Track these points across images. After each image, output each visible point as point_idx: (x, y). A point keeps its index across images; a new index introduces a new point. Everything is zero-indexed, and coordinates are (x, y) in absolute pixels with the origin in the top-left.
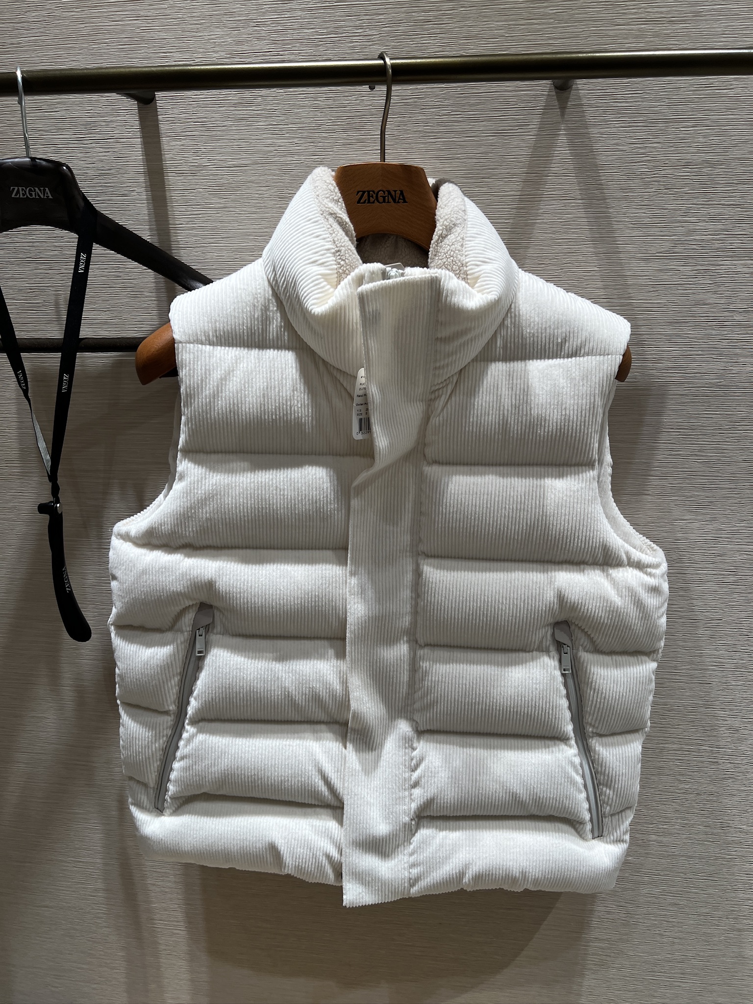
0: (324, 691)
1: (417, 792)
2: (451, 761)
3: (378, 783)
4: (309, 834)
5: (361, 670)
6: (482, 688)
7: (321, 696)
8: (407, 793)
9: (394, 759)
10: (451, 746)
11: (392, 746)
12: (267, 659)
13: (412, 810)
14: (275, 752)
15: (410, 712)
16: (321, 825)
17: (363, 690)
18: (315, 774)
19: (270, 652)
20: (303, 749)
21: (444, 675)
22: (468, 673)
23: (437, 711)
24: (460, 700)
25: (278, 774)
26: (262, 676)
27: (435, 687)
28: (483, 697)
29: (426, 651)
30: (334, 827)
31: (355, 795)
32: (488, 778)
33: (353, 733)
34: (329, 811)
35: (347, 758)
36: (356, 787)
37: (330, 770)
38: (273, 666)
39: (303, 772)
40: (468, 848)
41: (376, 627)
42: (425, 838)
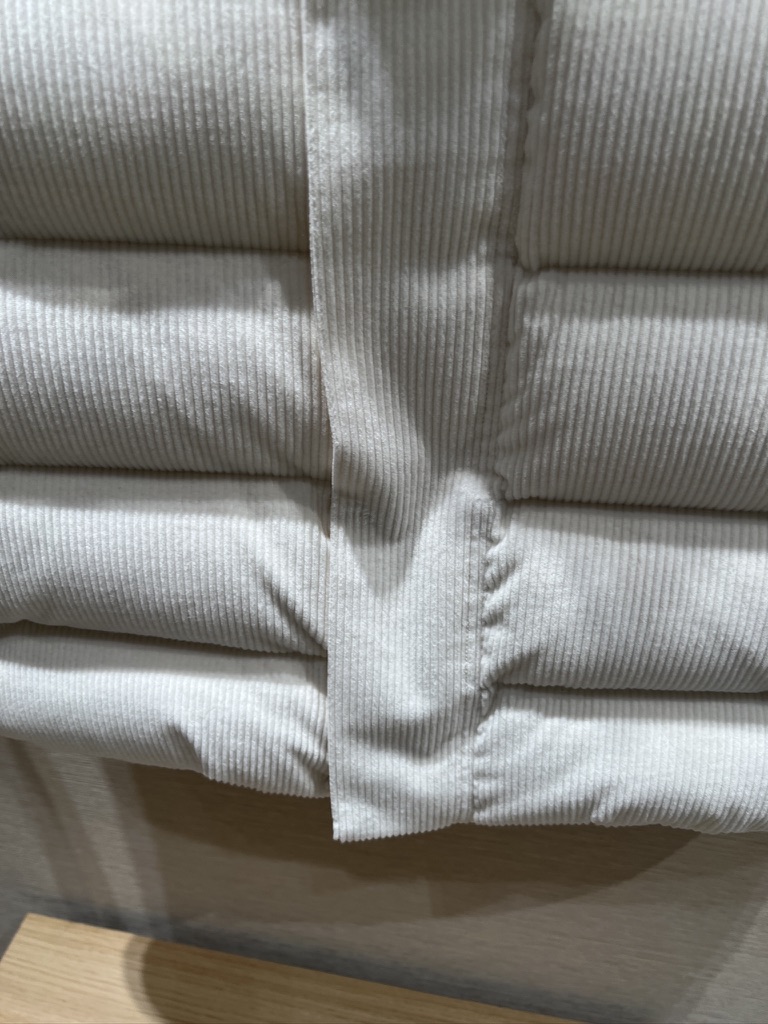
0: (261, 396)
1: (496, 635)
2: (588, 574)
3: (407, 611)
4: (253, 712)
5: (357, 340)
6: (701, 386)
7: (254, 411)
8: (472, 636)
9: (443, 563)
10: (591, 539)
11: (440, 533)
12: (96, 304)
13: (484, 673)
14: (156, 543)
15: (488, 454)
16: (279, 693)
17: (366, 396)
18: (256, 594)
19: (101, 286)
20: (222, 536)
21: (592, 352)
22: (665, 344)
23: (561, 451)
24: (632, 421)
25: (168, 591)
26: (89, 353)
27: (561, 384)
28: (701, 413)
29: (543, 284)
30: (308, 698)
31: (352, 637)
32: (681, 615)
33: (344, 501)
34: (298, 665)
35: (332, 559)
36: (355, 620)
37: (291, 585)
38: (114, 324)
39: (227, 587)
40: (609, 757)
41: (399, 208)
42: (510, 729)
